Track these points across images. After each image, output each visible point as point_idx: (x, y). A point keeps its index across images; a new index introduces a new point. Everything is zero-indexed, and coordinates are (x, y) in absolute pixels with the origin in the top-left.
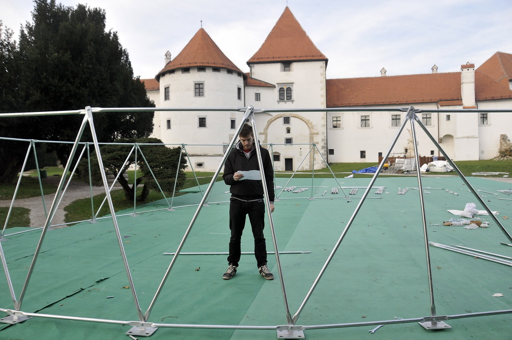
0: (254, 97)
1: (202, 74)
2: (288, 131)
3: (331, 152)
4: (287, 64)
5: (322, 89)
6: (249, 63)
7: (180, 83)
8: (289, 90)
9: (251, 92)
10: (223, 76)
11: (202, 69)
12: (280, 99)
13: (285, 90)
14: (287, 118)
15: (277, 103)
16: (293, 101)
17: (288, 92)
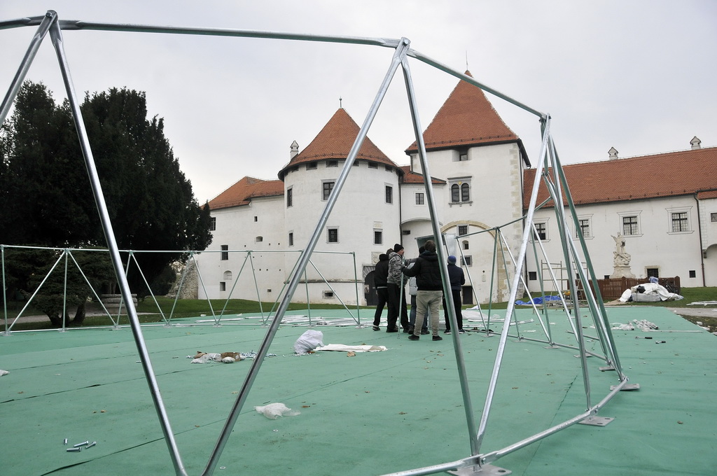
0: (414, 199)
1: (333, 169)
2: (466, 247)
3: (533, 276)
4: (462, 151)
5: (513, 184)
6: (408, 152)
7: (307, 183)
8: (466, 187)
9: (410, 192)
10: (364, 171)
11: (333, 162)
12: (453, 200)
13: (460, 187)
14: (463, 227)
15: (449, 206)
16: (472, 202)
17: (464, 189)
